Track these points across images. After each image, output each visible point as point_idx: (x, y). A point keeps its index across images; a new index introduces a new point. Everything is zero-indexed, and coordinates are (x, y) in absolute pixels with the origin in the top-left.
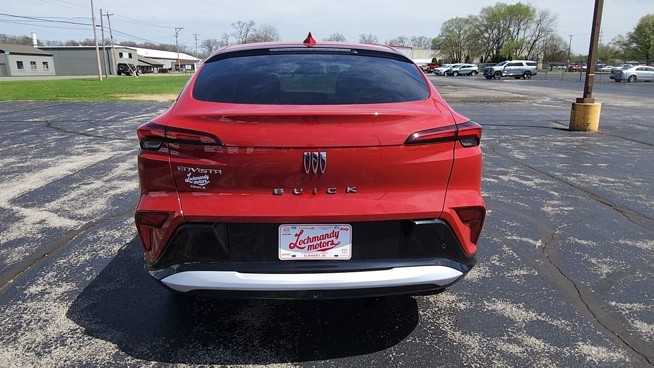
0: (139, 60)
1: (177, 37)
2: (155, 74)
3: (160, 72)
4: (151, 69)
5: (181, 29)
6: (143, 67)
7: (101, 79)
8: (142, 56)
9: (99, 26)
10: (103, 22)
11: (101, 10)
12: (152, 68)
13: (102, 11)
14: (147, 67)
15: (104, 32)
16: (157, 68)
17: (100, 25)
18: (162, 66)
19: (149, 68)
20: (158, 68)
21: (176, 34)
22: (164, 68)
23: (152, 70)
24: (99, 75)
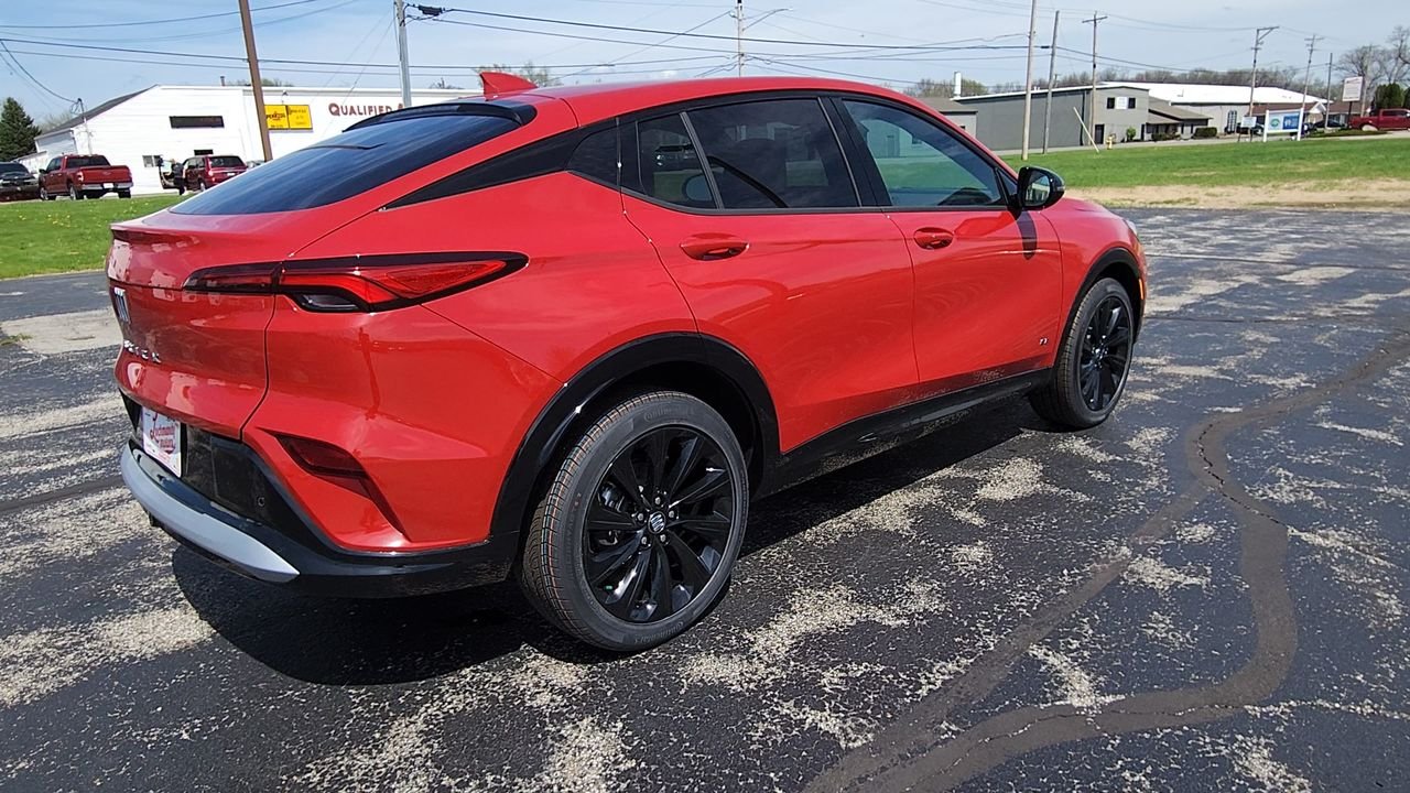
0: (1150, 111)
1: (1256, 49)
2: (1186, 140)
3: (1197, 135)
4: (1176, 130)
5: (1272, 29)
6: (1157, 126)
7: (1025, 157)
8: (1167, 102)
9: (1047, 47)
10: (1057, 39)
11: (1057, 13)
12: (1179, 129)
13: (1060, 15)
14: (1167, 126)
15: (1056, 58)
16: (1192, 126)
17: (1050, 45)
18: (1206, 121)
19: (1171, 129)
20: (1195, 128)
21: (1257, 43)
22: (1210, 125)
23: (1179, 132)
24: (1022, 148)
